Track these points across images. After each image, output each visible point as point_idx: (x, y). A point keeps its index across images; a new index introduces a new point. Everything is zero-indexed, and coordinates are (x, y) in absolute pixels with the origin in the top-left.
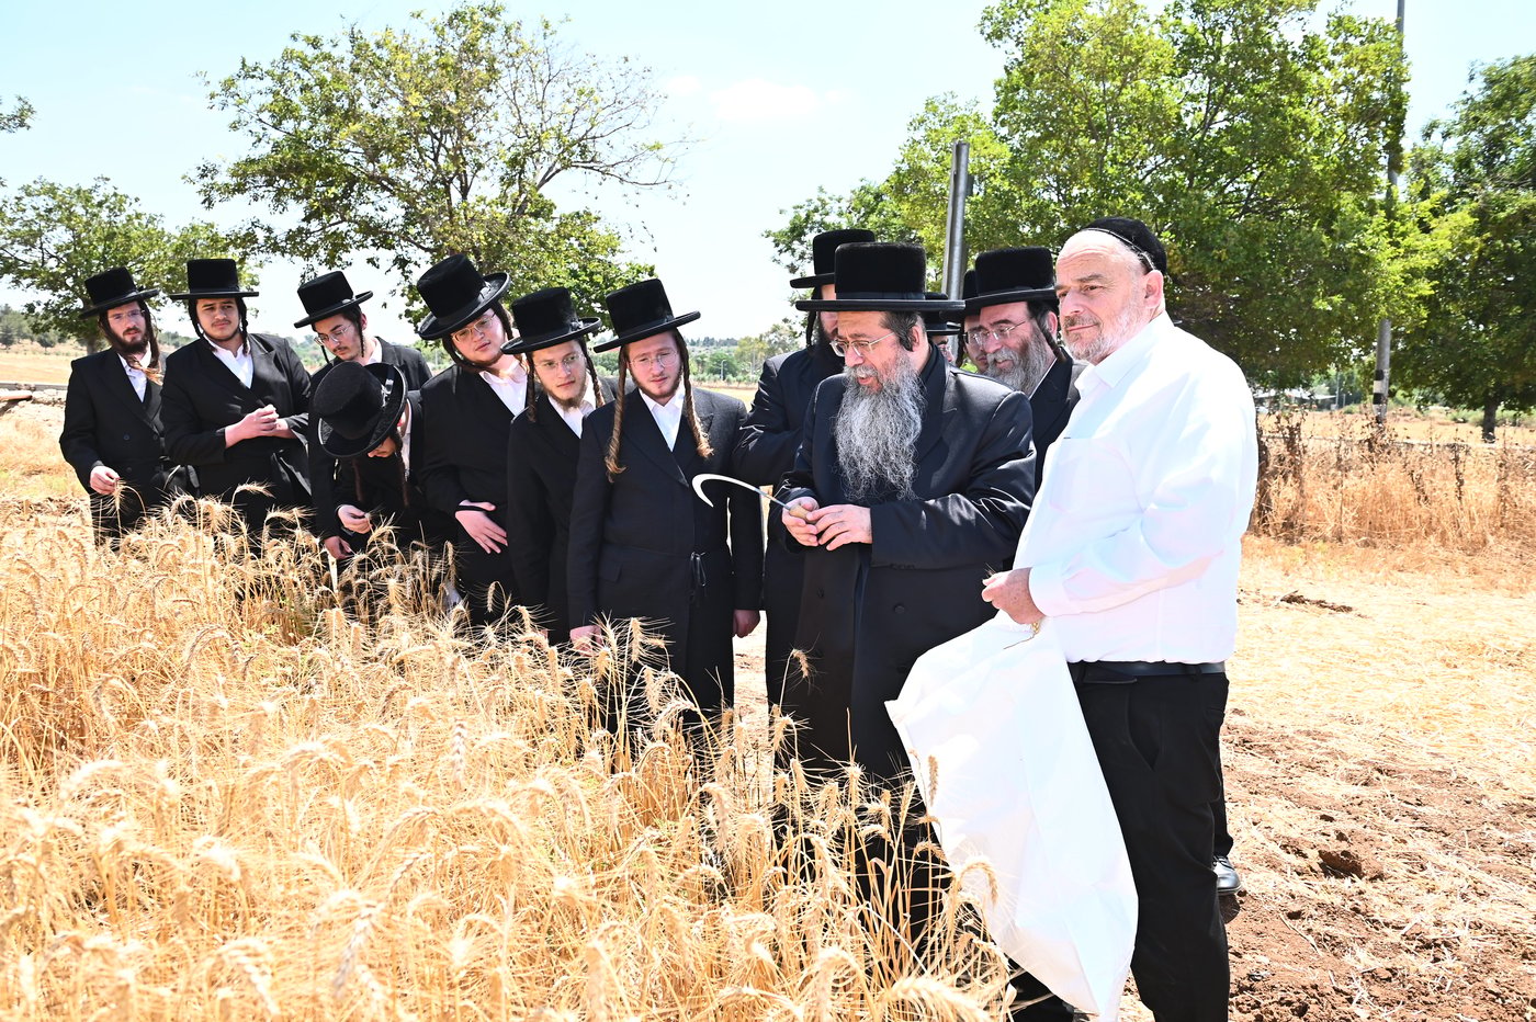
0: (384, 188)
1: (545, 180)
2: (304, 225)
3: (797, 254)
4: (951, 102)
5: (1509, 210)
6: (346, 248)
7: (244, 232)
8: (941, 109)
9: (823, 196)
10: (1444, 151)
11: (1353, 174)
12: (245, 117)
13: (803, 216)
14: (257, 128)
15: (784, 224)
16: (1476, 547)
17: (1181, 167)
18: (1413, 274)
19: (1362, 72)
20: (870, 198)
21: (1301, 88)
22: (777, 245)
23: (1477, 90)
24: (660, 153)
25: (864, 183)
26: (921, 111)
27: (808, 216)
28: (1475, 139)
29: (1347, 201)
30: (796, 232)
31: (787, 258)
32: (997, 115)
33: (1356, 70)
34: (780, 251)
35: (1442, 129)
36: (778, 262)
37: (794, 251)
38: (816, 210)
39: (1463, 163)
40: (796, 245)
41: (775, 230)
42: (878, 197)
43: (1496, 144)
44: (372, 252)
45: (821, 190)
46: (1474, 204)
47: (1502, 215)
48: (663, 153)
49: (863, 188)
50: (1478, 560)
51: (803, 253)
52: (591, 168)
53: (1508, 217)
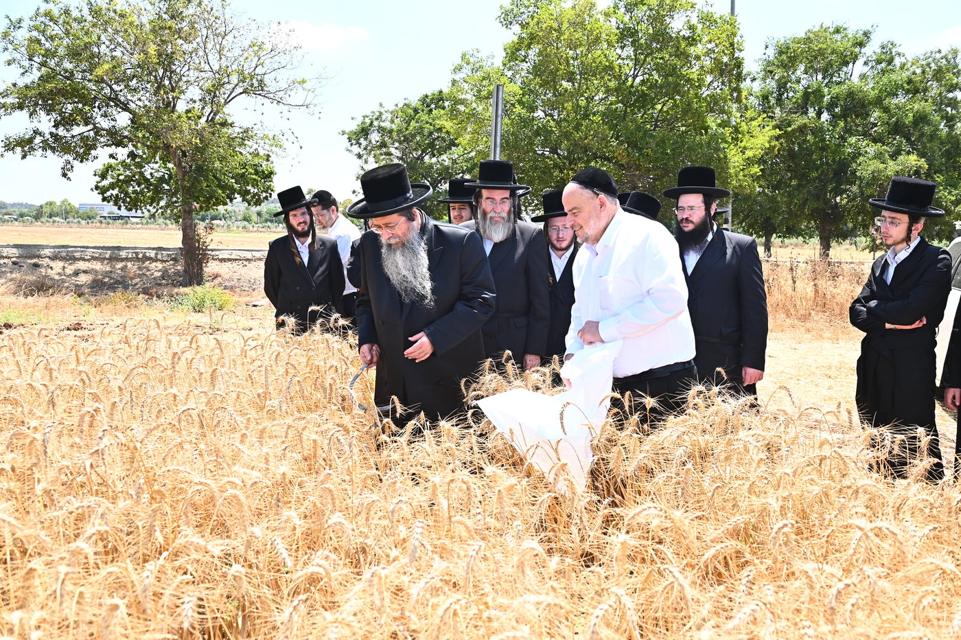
0: (117, 105)
1: (226, 103)
2: (54, 130)
3: (362, 147)
4: (478, 55)
5: (793, 127)
6: (94, 147)
7: (27, 137)
8: (472, 60)
9: (382, 110)
10: (754, 90)
11: (715, 104)
12: (18, 56)
13: (368, 121)
14: (26, 63)
15: (353, 126)
16: (805, 318)
17: (622, 102)
18: (750, 162)
19: (717, 45)
20: (411, 112)
21: (687, 56)
22: (350, 141)
23: (771, 53)
24: (305, 85)
25: (407, 102)
26: (459, 61)
27: (372, 122)
28: (772, 84)
29: (712, 121)
30: (364, 131)
31: (356, 149)
32: (504, 65)
33: (713, 44)
34: (352, 144)
35: (752, 76)
36: (350, 151)
37: (360, 144)
38: (377, 119)
39: (765, 98)
40: (362, 140)
41: (347, 131)
42: (416, 111)
43: (782, 86)
44: (113, 149)
45: (381, 105)
46: (774, 123)
47: (789, 129)
48: (307, 86)
49: (405, 105)
50: (808, 325)
51: (367, 146)
52: (260, 94)
53: (792, 130)
